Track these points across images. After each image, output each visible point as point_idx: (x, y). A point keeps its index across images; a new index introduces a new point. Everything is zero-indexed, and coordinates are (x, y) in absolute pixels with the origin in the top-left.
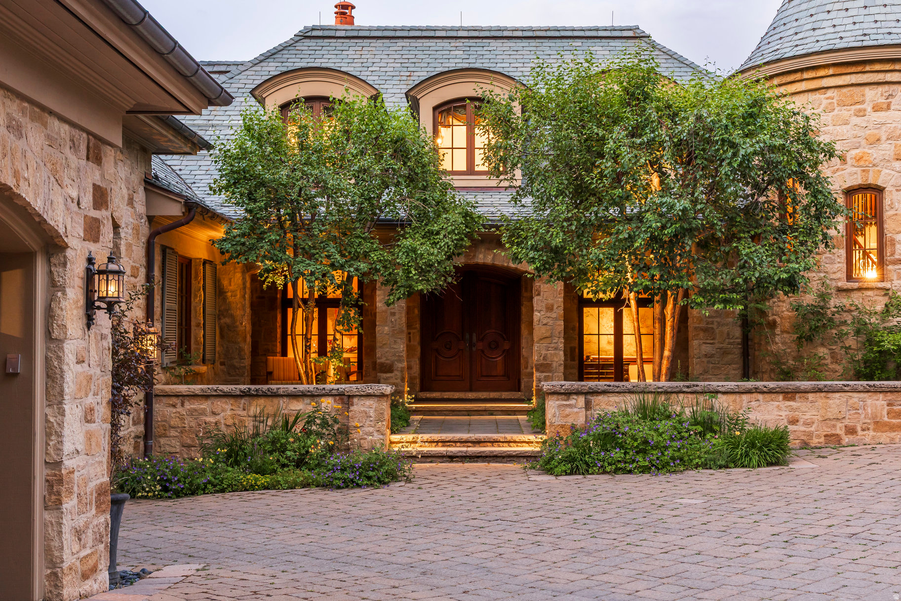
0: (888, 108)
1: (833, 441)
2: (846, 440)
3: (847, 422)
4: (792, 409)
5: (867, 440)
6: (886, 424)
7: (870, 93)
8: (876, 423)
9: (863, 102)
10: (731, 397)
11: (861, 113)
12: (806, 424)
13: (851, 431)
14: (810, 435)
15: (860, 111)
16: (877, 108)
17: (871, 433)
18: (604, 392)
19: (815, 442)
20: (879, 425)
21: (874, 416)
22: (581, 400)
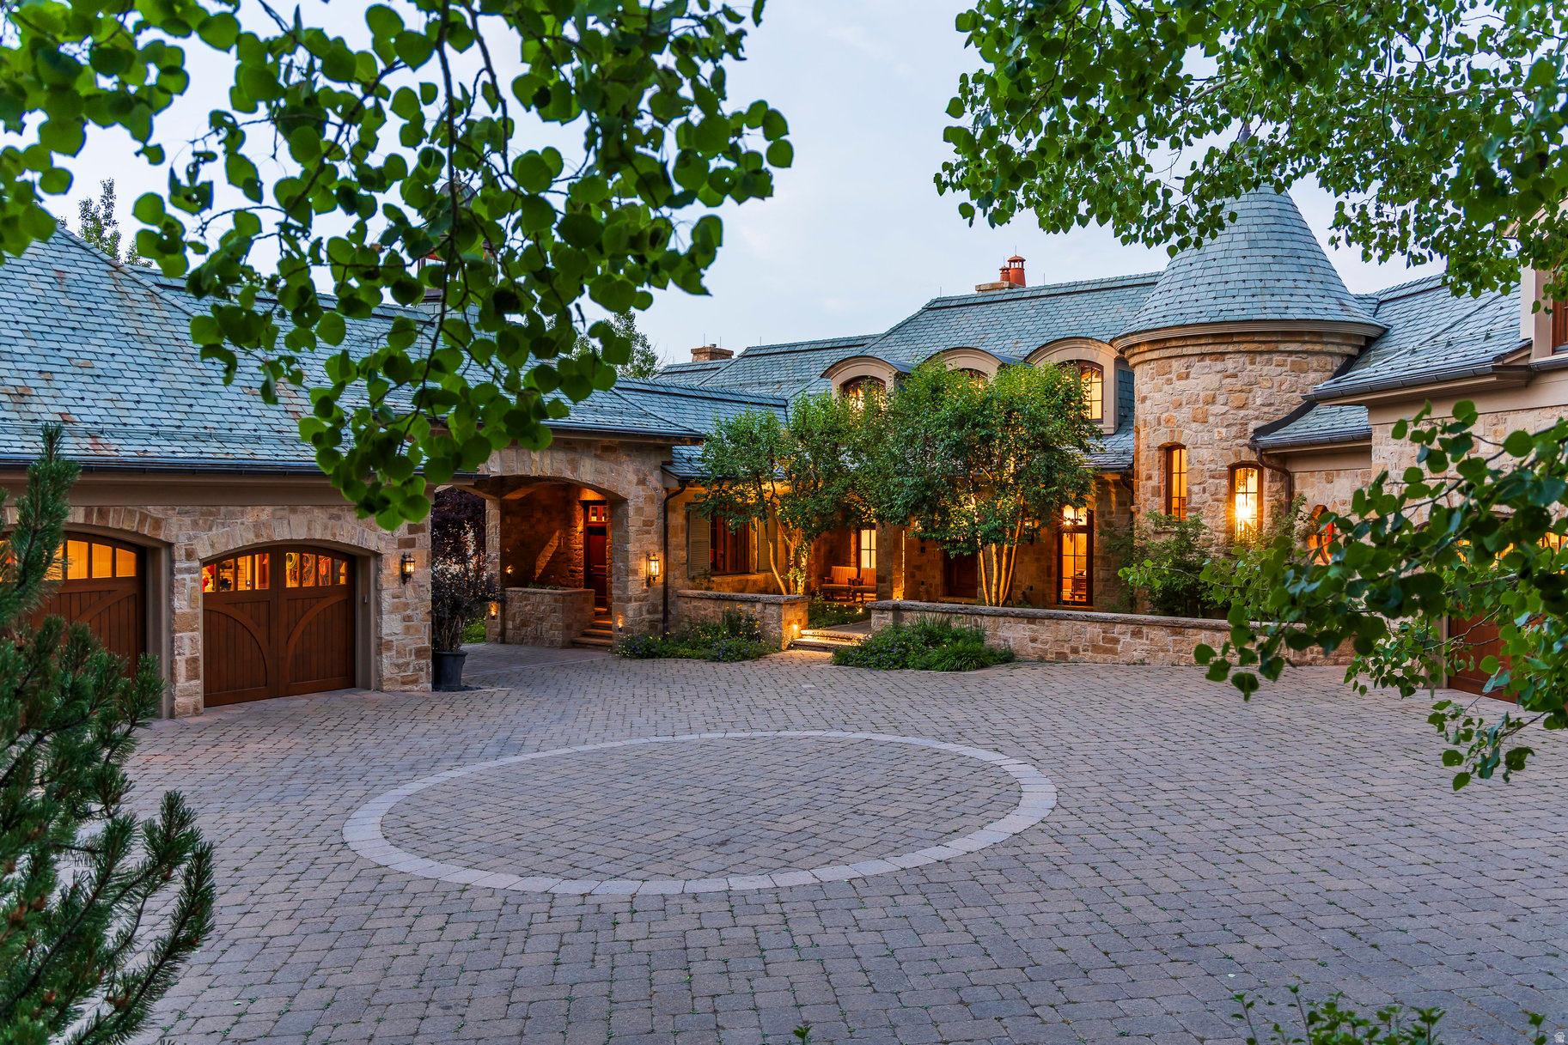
0: (1187, 376)
1: (1062, 657)
2: (1071, 657)
3: (1072, 644)
4: (1033, 631)
5: (1087, 659)
6: (1101, 647)
7: (1176, 365)
8: (1094, 646)
9: (1170, 373)
10: (992, 619)
11: (1169, 382)
12: (1042, 643)
13: (1075, 651)
14: (1045, 651)
15: (1168, 380)
16: (1180, 378)
17: (1090, 654)
18: (910, 610)
19: (1049, 656)
20: (1096, 648)
21: (1092, 641)
22: (890, 615)
